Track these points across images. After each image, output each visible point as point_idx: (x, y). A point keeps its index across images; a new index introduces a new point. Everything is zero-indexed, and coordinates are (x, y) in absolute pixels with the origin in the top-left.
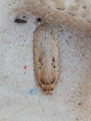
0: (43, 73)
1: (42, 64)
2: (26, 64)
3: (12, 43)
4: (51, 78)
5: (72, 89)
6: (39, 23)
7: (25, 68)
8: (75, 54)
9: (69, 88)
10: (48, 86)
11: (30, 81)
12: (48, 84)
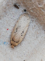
0: (15, 35)
1: (17, 31)
2: (9, 28)
3: (7, 15)
4: (18, 40)
5: (24, 51)
6: (24, 12)
7: (8, 30)
8: (33, 35)
9: (23, 50)
10: (14, 43)
11: (6, 37)
12: (15, 42)
